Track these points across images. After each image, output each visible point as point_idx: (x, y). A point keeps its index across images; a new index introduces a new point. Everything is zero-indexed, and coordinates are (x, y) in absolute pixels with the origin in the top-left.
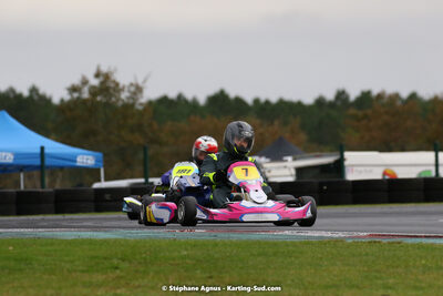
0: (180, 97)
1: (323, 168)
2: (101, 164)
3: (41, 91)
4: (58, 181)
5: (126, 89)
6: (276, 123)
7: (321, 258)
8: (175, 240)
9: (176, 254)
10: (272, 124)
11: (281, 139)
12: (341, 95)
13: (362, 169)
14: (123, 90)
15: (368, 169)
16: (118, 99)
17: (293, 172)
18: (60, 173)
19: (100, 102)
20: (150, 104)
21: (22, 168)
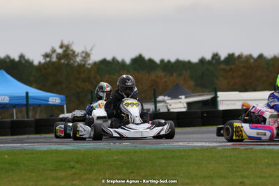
0: (114, 59)
1: (204, 103)
2: (65, 102)
3: (26, 58)
5: (80, 55)
6: (175, 75)
8: (110, 149)
9: (110, 158)
10: (172, 75)
11: (177, 85)
12: (216, 56)
13: (229, 102)
14: (78, 55)
15: (233, 102)
16: (75, 61)
17: (186, 105)
18: (39, 109)
19: (64, 63)
20: (95, 64)
21: (14, 106)
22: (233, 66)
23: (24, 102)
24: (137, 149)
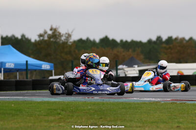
0: (88, 39)
2: (53, 68)
3: (26, 37)
4: (34, 76)
5: (64, 35)
6: (130, 50)
7: (150, 110)
8: (85, 102)
9: (86, 108)
10: (128, 51)
11: (132, 57)
12: (159, 38)
14: (62, 36)
16: (61, 40)
17: (138, 72)
18: (35, 73)
19: (53, 41)
20: (74, 42)
21: (18, 70)
22: (171, 46)
23: (25, 68)
24: (104, 102)
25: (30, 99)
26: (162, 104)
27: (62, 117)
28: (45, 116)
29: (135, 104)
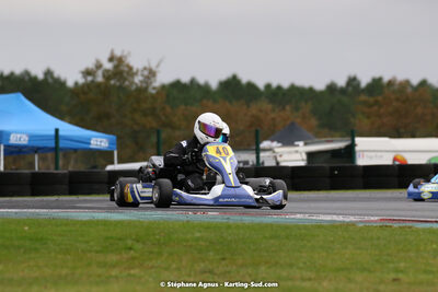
0: (193, 81)
1: (334, 153)
2: (115, 147)
3: (56, 75)
4: (72, 162)
5: (140, 73)
6: (288, 108)
7: (333, 242)
8: (188, 221)
9: (189, 236)
10: (284, 109)
11: (293, 124)
12: (353, 81)
13: (373, 154)
14: (136, 74)
15: (379, 154)
16: (132, 83)
17: (305, 157)
18: (73, 156)
19: (114, 85)
20: (163, 87)
21: (36, 150)
23: (52, 144)
24: (231, 222)
25: (65, 214)
26: (361, 229)
27: (137, 255)
28: (97, 252)
29: (299, 228)
